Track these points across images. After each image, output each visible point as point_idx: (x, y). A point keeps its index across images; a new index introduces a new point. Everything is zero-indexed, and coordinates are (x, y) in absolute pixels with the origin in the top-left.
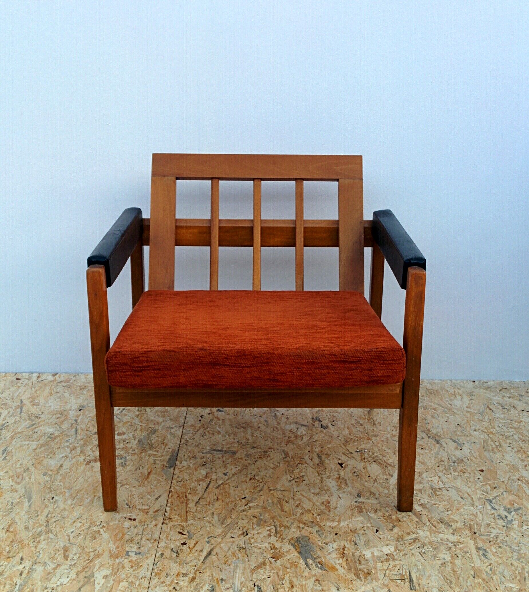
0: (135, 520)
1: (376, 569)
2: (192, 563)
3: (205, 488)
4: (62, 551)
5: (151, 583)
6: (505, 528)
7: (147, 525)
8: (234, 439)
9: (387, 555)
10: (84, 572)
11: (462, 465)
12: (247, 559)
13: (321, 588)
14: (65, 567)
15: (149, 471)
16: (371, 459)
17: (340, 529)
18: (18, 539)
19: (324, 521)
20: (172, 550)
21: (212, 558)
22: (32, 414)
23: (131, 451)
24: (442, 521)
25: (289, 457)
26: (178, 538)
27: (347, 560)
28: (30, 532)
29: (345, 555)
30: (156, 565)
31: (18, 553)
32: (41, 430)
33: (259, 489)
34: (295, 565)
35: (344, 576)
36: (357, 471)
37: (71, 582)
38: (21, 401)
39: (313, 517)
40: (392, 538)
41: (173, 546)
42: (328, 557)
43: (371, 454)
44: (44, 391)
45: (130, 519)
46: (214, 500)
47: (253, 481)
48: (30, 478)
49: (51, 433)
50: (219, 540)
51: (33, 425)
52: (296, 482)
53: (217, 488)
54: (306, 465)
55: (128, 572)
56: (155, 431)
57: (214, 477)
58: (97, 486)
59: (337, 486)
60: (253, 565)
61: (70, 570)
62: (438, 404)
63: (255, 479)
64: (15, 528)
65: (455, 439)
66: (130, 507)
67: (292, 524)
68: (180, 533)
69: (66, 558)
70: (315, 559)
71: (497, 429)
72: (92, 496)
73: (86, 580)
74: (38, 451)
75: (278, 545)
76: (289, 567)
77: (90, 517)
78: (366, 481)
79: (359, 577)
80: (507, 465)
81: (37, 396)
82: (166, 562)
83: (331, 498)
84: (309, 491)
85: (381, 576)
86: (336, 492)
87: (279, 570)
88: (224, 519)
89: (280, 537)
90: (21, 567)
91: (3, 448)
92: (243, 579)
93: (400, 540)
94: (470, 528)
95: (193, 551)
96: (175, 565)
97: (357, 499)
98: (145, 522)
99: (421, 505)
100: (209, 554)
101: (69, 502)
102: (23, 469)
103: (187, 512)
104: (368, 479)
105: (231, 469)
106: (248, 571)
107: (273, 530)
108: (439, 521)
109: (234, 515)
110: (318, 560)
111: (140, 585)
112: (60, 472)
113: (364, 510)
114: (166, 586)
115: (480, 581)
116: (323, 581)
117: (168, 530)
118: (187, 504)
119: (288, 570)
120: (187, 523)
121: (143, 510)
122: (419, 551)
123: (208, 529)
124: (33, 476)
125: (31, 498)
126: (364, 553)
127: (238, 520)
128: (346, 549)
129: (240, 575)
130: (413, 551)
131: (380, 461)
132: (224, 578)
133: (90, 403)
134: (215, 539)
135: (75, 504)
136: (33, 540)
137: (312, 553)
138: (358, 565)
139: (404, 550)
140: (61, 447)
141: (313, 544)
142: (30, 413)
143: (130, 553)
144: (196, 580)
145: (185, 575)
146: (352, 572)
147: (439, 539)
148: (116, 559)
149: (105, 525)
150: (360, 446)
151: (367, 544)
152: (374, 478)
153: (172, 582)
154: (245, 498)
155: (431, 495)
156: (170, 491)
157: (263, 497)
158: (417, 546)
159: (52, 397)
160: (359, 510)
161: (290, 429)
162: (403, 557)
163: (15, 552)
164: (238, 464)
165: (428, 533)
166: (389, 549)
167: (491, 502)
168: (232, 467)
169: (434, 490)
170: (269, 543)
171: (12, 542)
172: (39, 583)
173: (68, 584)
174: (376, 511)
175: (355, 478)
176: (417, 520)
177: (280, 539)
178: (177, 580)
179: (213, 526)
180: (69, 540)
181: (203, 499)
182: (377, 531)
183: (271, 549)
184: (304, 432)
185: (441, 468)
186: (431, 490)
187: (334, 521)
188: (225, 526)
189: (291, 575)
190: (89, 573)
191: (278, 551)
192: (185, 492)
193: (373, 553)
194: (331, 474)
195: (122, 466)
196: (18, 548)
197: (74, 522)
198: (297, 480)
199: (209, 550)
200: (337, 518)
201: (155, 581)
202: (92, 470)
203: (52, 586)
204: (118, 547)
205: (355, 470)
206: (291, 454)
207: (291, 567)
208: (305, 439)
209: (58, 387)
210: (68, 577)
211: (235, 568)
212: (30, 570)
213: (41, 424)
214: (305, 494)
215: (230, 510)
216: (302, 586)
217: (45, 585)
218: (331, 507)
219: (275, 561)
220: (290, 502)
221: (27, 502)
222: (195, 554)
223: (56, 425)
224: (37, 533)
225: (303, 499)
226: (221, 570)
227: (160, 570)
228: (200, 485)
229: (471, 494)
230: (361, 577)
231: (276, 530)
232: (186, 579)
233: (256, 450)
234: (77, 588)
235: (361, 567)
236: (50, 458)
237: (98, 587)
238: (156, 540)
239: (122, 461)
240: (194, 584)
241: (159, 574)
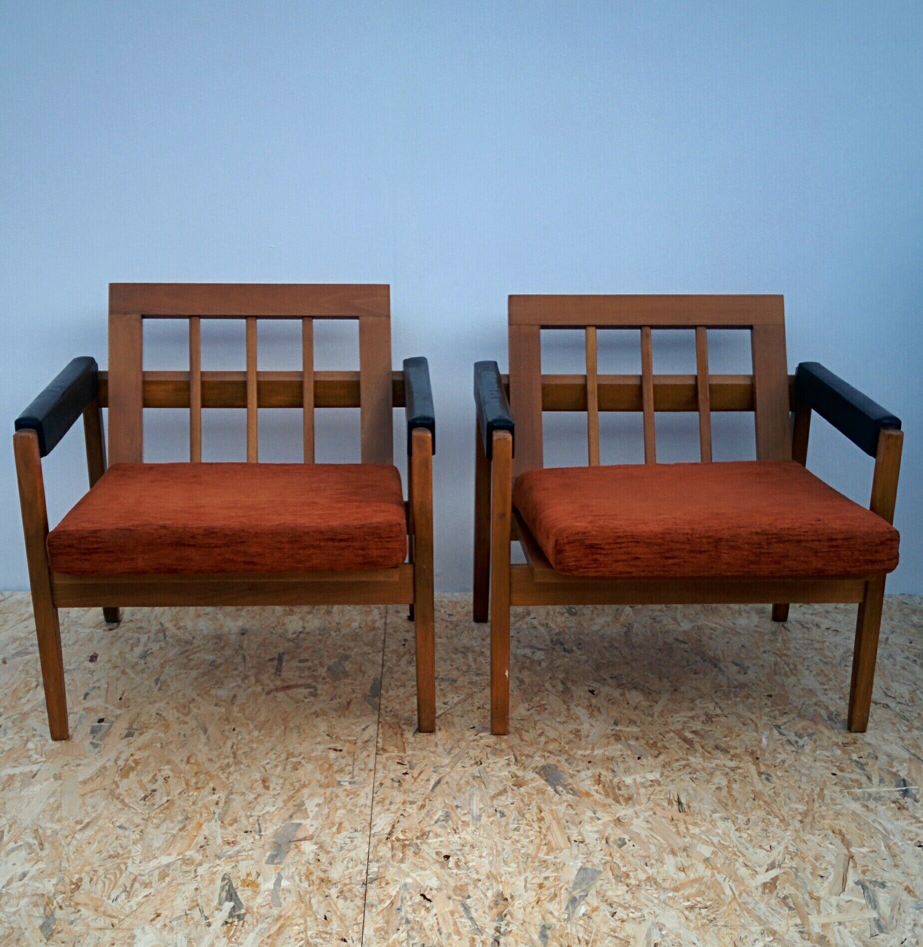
0: (341, 750)
1: (638, 794)
2: (419, 792)
4: (261, 781)
5: (373, 810)
6: (795, 753)
7: (358, 755)
8: (452, 666)
9: (651, 781)
10: (292, 801)
11: (746, 689)
12: (484, 787)
13: (574, 812)
14: (269, 796)
15: (348, 700)
16: (630, 685)
17: (595, 757)
18: (204, 770)
19: (574, 749)
21: (443, 786)
22: (180, 639)
23: (320, 680)
24: (719, 748)
25: (525, 684)
26: (398, 769)
27: (604, 786)
28: (215, 763)
29: (601, 782)
30: (376, 793)
31: (208, 783)
32: (198, 658)
34: (540, 791)
35: (601, 802)
36: (612, 698)
37: (278, 810)
38: (162, 624)
39: (560, 746)
40: (658, 765)
41: (393, 776)
42: (581, 784)
43: (629, 679)
45: (336, 750)
46: (436, 730)
47: (482, 710)
48: (199, 709)
49: (211, 660)
50: (448, 770)
51: (186, 651)
53: (438, 717)
54: (547, 692)
55: (344, 800)
56: (347, 658)
59: (589, 714)
60: (492, 792)
61: (274, 799)
62: (717, 623)
63: (483, 708)
64: (196, 760)
65: (738, 661)
66: (332, 738)
67: (535, 752)
68: (399, 763)
70: (566, 786)
71: (793, 650)
72: (283, 727)
73: (296, 808)
74: (201, 680)
75: (520, 773)
76: (535, 794)
77: (285, 749)
78: (624, 708)
79: (618, 802)
80: (803, 689)
82: (388, 791)
83: (581, 727)
84: (553, 720)
85: (644, 801)
86: (588, 720)
87: (524, 796)
88: (451, 749)
89: (521, 766)
90: (215, 797)
91: (155, 678)
92: (482, 806)
93: (667, 766)
94: (752, 753)
95: (419, 780)
96: (399, 793)
97: (613, 728)
98: (354, 753)
99: (694, 732)
100: (438, 783)
101: (256, 733)
102: (186, 700)
103: (404, 743)
104: (626, 706)
105: (453, 698)
106: (487, 798)
107: (513, 759)
108: (714, 748)
109: (463, 744)
110: (569, 787)
111: (361, 812)
112: (235, 702)
113: (623, 738)
114: (392, 812)
115: (761, 803)
116: (577, 806)
117: (384, 760)
118: (402, 735)
119: (534, 797)
120: (405, 753)
121: (349, 741)
122: (690, 776)
123: (433, 759)
124: (202, 708)
125: (206, 730)
126: (624, 779)
127: (469, 750)
128: (602, 776)
129: (478, 802)
130: (682, 777)
131: (641, 687)
132: (459, 805)
133: (254, 626)
134: (442, 768)
135: (263, 735)
136: (222, 772)
137: (561, 780)
138: (617, 791)
139: (671, 776)
140: (228, 676)
141: (563, 772)
142: (177, 638)
143: (342, 783)
144: (427, 807)
145: (412, 803)
146: (610, 797)
147: (714, 765)
148: (327, 789)
149: (306, 756)
150: (616, 671)
151: (627, 771)
152: (635, 705)
153: (399, 809)
154: (474, 728)
155: (705, 722)
156: (379, 722)
158: (688, 772)
160: (617, 738)
161: (523, 653)
162: (671, 783)
163: (203, 783)
164: (460, 692)
165: (701, 759)
166: (655, 776)
167: (779, 727)
168: (453, 695)
169: (709, 716)
170: (509, 772)
171: (196, 773)
172: (241, 811)
173: (276, 812)
174: (637, 739)
175: (611, 706)
176: (688, 746)
177: (522, 768)
178: (404, 807)
179: (439, 756)
182: (639, 758)
183: (512, 777)
184: (543, 657)
185: (719, 694)
186: (705, 717)
187: (586, 749)
188: (453, 755)
189: (539, 801)
190: (299, 801)
191: (520, 779)
192: (398, 723)
193: (635, 780)
194: (580, 702)
195: (313, 696)
196: (206, 779)
197: (267, 753)
198: (537, 709)
199: (438, 779)
200: (590, 746)
201: (377, 809)
202: (275, 700)
203: (257, 814)
204: (326, 777)
205: (610, 698)
206: (527, 681)
207: (537, 794)
208: (544, 664)
210: (274, 806)
211: (471, 796)
212: (227, 800)
213: (195, 650)
214: (549, 724)
215: (456, 740)
216: (552, 811)
217: (249, 814)
218: (582, 736)
219: (518, 788)
220: (531, 731)
221: (203, 734)
222: (422, 783)
223: (216, 651)
224: (224, 765)
225: (546, 728)
226: (454, 798)
227: (382, 798)
229: (755, 720)
230: (621, 802)
231: (516, 759)
232: (415, 806)
233: (481, 677)
234: (288, 816)
235: (621, 792)
236: (218, 688)
237: (311, 815)
238: (371, 770)
239: (312, 690)
240: (425, 811)
241: (382, 802)
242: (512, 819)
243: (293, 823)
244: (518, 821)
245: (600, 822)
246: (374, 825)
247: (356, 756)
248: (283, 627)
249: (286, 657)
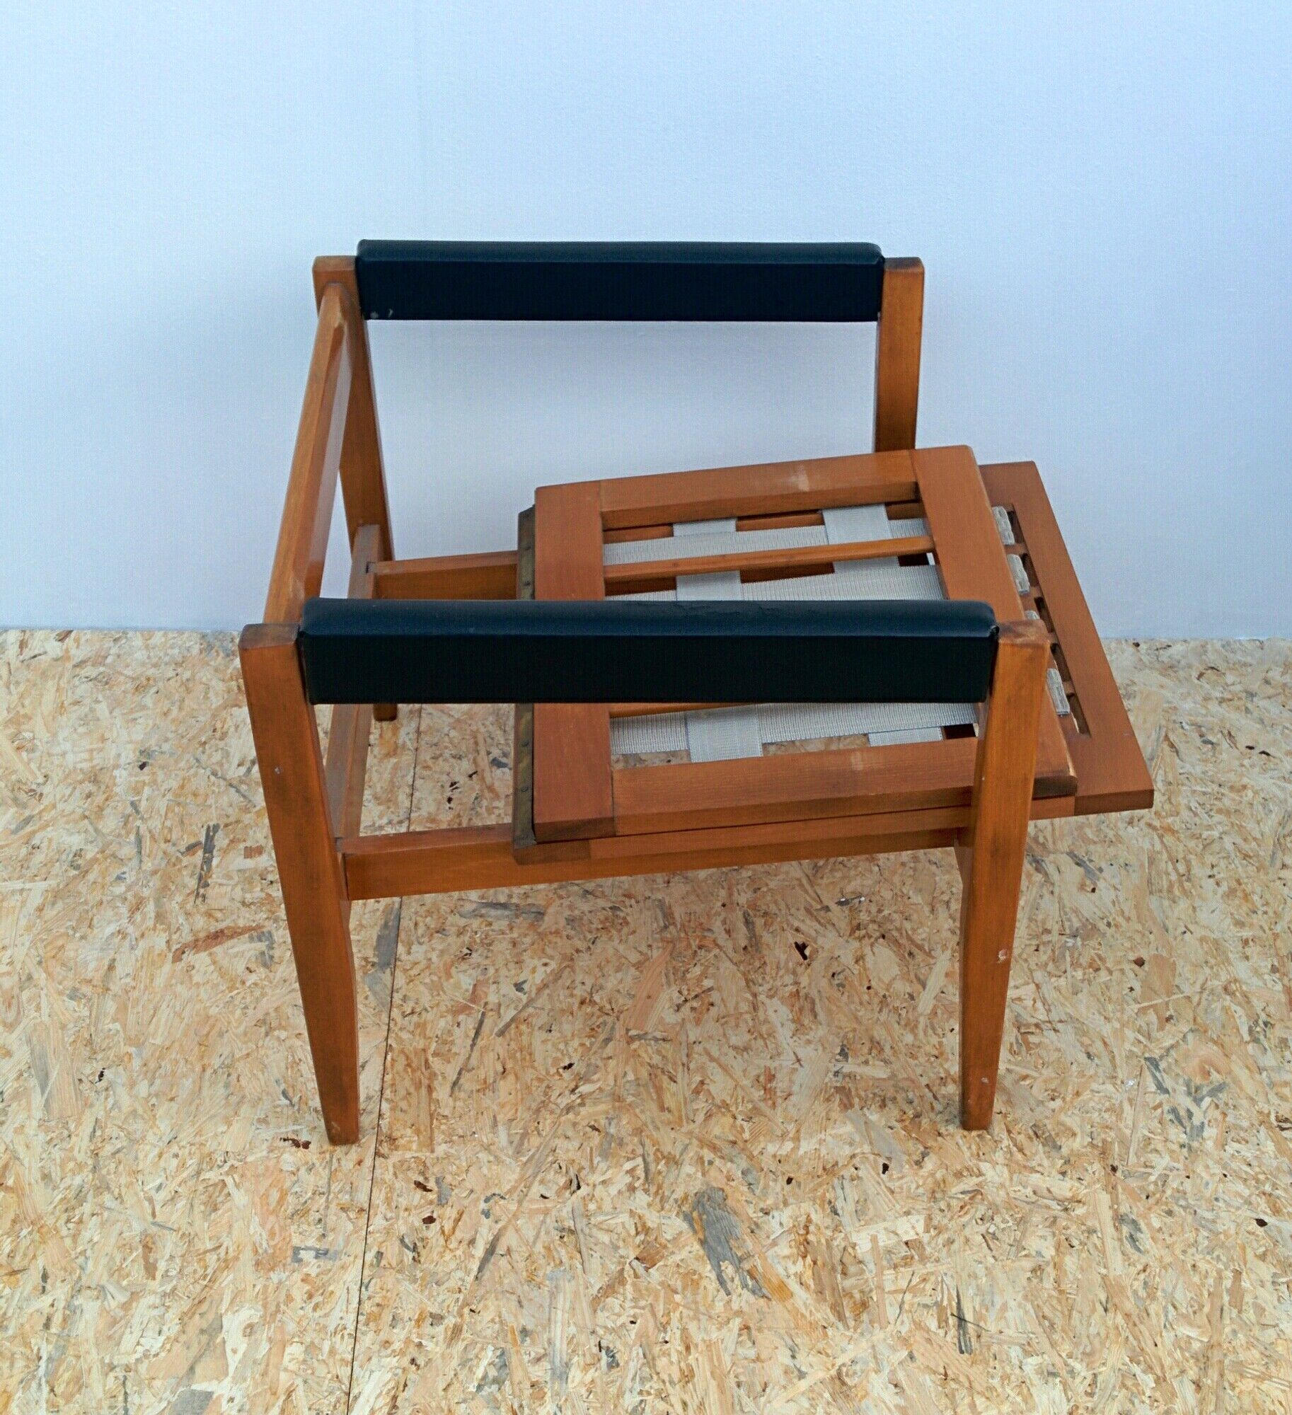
0: (306, 1145)
1: (880, 1288)
2: (452, 1283)
3: (472, 1034)
4: (140, 1250)
5: (358, 1346)
6: (1185, 1151)
7: (339, 1160)
9: (907, 1243)
10: (197, 1317)
11: (1093, 943)
12: (580, 1266)
13: (752, 1353)
14: (152, 1300)
16: (876, 927)
17: (799, 1164)
18: (30, 1211)
19: (762, 1138)
20: (402, 1240)
21: (498, 1263)
22: (19, 781)
24: (1040, 1133)
25: (674, 924)
26: (415, 1203)
27: (815, 1263)
28: (54, 1188)
29: (809, 1248)
30: (367, 1288)
31: (34, 1257)
32: (50, 841)
33: (602, 1037)
34: (692, 1282)
35: (808, 1315)
36: (839, 969)
37: (168, 1346)
39: (733, 1126)
40: (921, 1190)
41: (403, 1229)
42: (770, 1253)
43: (874, 909)
44: (41, 695)
45: (296, 1144)
46: (496, 1073)
47: (589, 1010)
48: (38, 1008)
49: (74, 849)
50: (513, 1206)
51: (27, 821)
52: (693, 1009)
53: (501, 1033)
54: (716, 951)
55: (302, 1312)
57: (493, 999)
58: (208, 1035)
59: (793, 1021)
60: (596, 1284)
61: (163, 1309)
63: (592, 1003)
64: (18, 1176)
65: (1081, 853)
66: (292, 1105)
67: (685, 1149)
68: (419, 1185)
69: (150, 1270)
70: (740, 1260)
71: (1185, 814)
72: (198, 1068)
73: (204, 1338)
74: (50, 913)
75: (652, 1219)
76: (680, 1289)
77: (198, 1139)
78: (861, 1003)
79: (841, 1317)
80: (1202, 940)
81: (25, 716)
82: (390, 1278)
83: (777, 1062)
84: (724, 1040)
85: (892, 1312)
86: (791, 1041)
87: (657, 1298)
88: (523, 1138)
89: (657, 1193)
90: (45, 1303)
92: (573, 1330)
93: (938, 1195)
94: (1104, 1153)
95: (453, 1244)
96: (411, 1287)
97: (839, 1065)
100: (491, 1251)
101: (143, 1088)
102: (16, 978)
103: (432, 1116)
104: (866, 997)
105: (534, 971)
106: (585, 1304)
107: (640, 1172)
108: (1031, 1133)
109: (547, 1121)
110: (746, 1266)
111: (332, 1352)
112: (111, 986)
113: (856, 1100)
114: (394, 1353)
115: (1120, 1319)
116: (760, 1330)
117: (389, 1176)
118: (430, 1089)
119: (678, 1298)
120: (433, 1151)
122: (982, 1229)
123: (485, 1170)
124: (44, 1004)
125: (47, 1076)
126: (854, 1239)
127: (557, 1141)
128: (812, 1228)
129: (566, 1315)
130: (967, 1232)
131: (895, 933)
132: (529, 1327)
133: (166, 740)
134: (502, 1202)
135: (157, 1095)
136: (65, 1216)
137: (732, 1242)
138: (839, 1276)
139: (947, 1229)
140: (104, 899)
141: (735, 1213)
142: (14, 777)
143: (302, 1254)
144: (465, 1335)
145: (437, 1319)
146: (825, 1300)
147: (1029, 1191)
148: (271, 1274)
149: (237, 1164)
150: (850, 882)
151: (860, 1212)
152: (881, 993)
153: (408, 1341)
154: (570, 1065)
155: (1015, 1048)
156: (389, 1048)
157: (612, 1063)
158: (979, 1215)
159: (64, 718)
160: (845, 1101)
162: (945, 1250)
163: (25, 1255)
164: (549, 951)
165: (1006, 1173)
166: (911, 1227)
167: (1157, 1067)
168: (536, 961)
169: (1023, 1030)
170: (632, 1213)
171: (14, 1222)
172: (94, 1351)
173: (163, 1354)
174: (883, 1103)
175: (835, 993)
177: (658, 1200)
178: (419, 1336)
179: (498, 1160)
180: (154, 1215)
181: (469, 1071)
182: (885, 1168)
183: (637, 1233)
185: (1044, 957)
186: (1015, 1030)
187: (783, 1137)
188: (524, 1159)
189: (686, 1312)
190: (211, 1316)
191: (652, 1238)
192: (424, 1050)
193: (874, 1240)
194: (778, 982)
195: (265, 965)
196: (33, 1241)
197: (160, 1155)
198: (695, 1004)
199: (491, 1238)
200: (792, 1129)
201: (367, 1340)
202: (191, 977)
203: (124, 1360)
204: (272, 1234)
205: (835, 968)
206: (679, 912)
207: (684, 1288)
209: (76, 681)
210: (160, 1333)
211: (553, 1296)
212: (67, 1312)
213: (46, 817)
214: (715, 1053)
215: (534, 1106)
216: (710, 1346)
217: (107, 1359)
218: (779, 1094)
219: (647, 1269)
220: (679, 1079)
221: (38, 1090)
222: (458, 1253)
223: (86, 821)
224: (71, 1194)
225: (712, 1068)
226: (520, 1302)
227: (378, 1305)
228: (459, 1025)
229: (1110, 1041)
230: (847, 1314)
231: (647, 1171)
232: (440, 1329)
233: (592, 901)
234: (186, 1367)
235: (848, 1283)
236: (82, 938)
237: (233, 1361)
238: (362, 1210)
239: (262, 946)
240: (460, 1346)
241: (373, 1318)
242: (630, 1376)
243: (193, 1393)
244: (643, 1380)
245: (803, 1385)
246: (356, 1398)
247: (335, 1164)
248: (221, 744)
249: (221, 841)
